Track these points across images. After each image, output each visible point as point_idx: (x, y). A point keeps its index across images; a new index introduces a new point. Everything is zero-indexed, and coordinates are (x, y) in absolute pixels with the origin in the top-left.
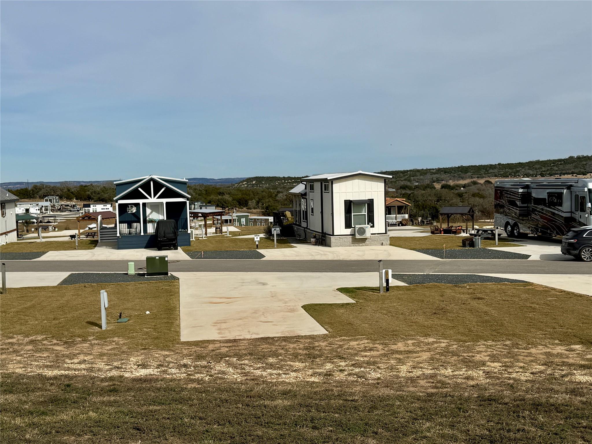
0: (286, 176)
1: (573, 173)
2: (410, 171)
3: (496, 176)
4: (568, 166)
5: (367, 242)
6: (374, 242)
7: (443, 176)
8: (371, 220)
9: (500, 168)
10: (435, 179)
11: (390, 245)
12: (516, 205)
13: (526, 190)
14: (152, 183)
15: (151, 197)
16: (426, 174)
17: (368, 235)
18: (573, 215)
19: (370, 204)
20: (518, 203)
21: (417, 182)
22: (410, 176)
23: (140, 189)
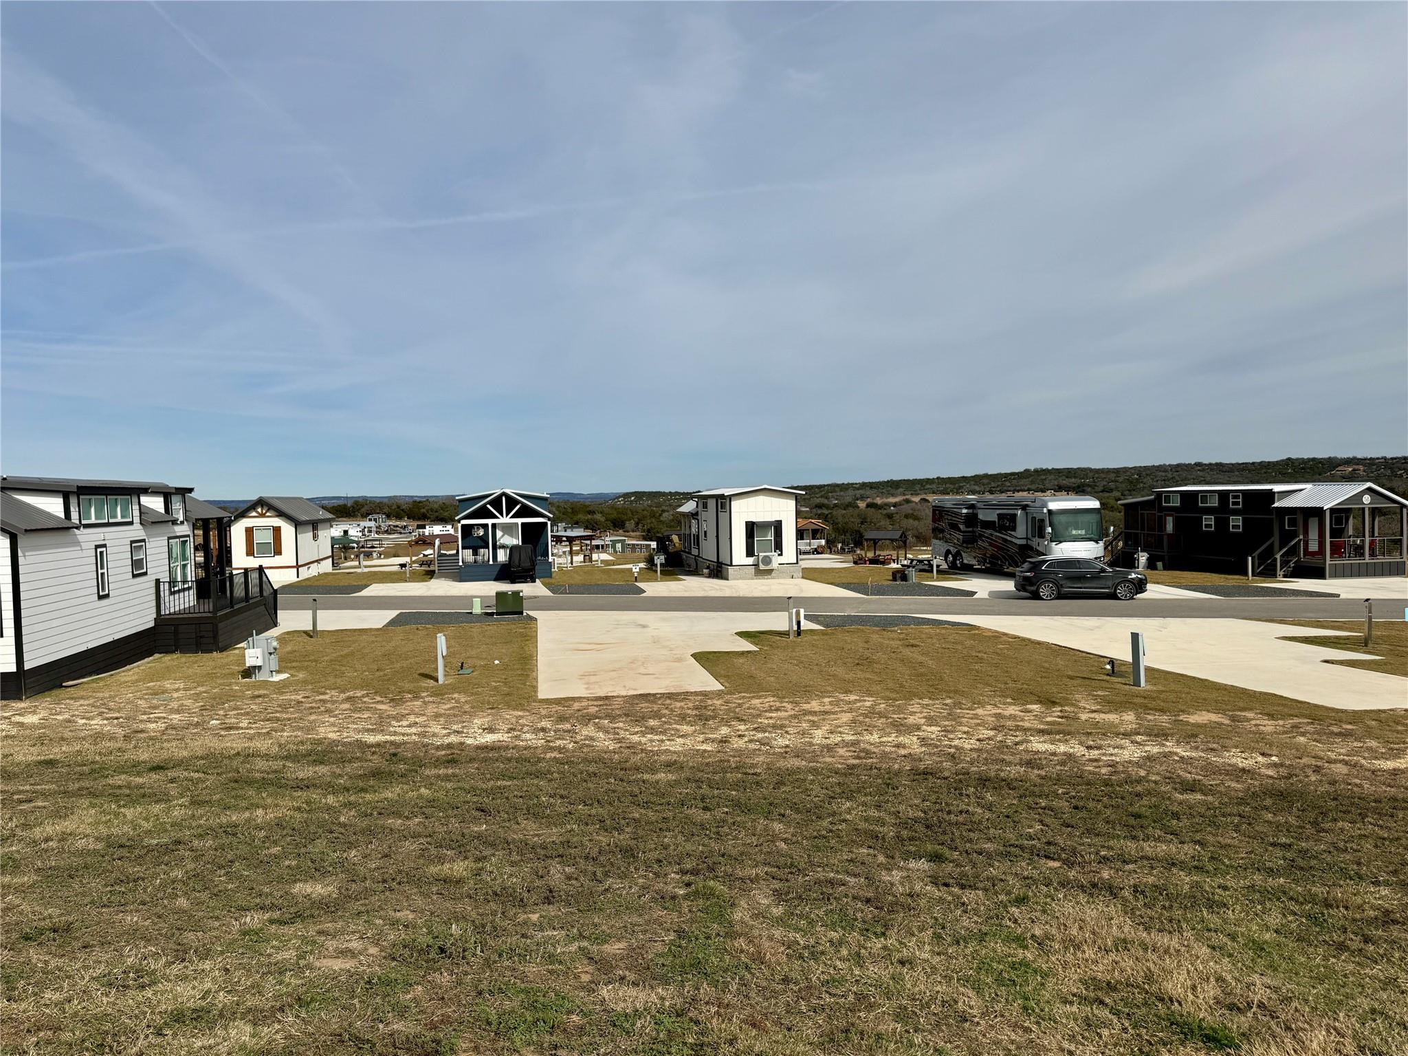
0: (673, 491)
1: (1029, 490)
2: (828, 485)
3: (933, 493)
4: (1023, 482)
5: (773, 574)
6: (782, 574)
7: (869, 492)
8: (778, 546)
9: (939, 483)
10: (858, 496)
11: (803, 577)
12: (959, 530)
13: (971, 511)
14: (504, 499)
15: (502, 516)
16: (847, 489)
17: (775, 565)
18: (1029, 542)
19: (778, 526)
20: (962, 527)
21: (836, 499)
22: (828, 492)
23: (488, 506)
